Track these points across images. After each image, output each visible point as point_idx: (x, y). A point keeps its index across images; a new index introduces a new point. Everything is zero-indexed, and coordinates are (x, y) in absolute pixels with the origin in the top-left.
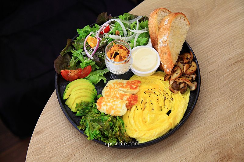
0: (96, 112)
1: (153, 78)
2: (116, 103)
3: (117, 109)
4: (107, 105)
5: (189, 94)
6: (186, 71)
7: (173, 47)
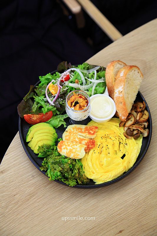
0: (57, 154)
1: (109, 124)
2: (75, 146)
5: (141, 140)
6: (139, 120)
7: (128, 97)
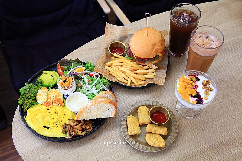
1: (69, 113)
3: (41, 98)
4: (41, 92)
6: (75, 128)
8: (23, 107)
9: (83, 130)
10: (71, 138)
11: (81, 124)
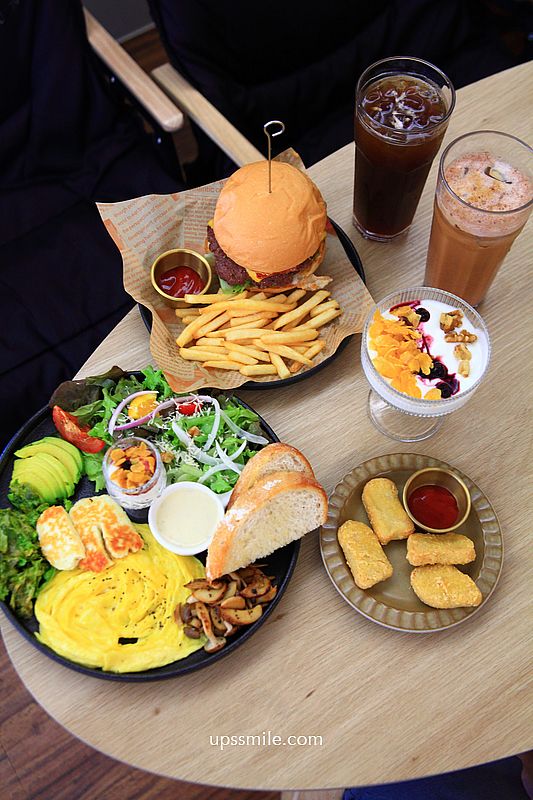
0: (32, 521)
1: (174, 563)
3: (60, 551)
4: (52, 529)
6: (224, 608)
8: (16, 603)
9: (250, 603)
10: (226, 645)
11: (233, 587)
